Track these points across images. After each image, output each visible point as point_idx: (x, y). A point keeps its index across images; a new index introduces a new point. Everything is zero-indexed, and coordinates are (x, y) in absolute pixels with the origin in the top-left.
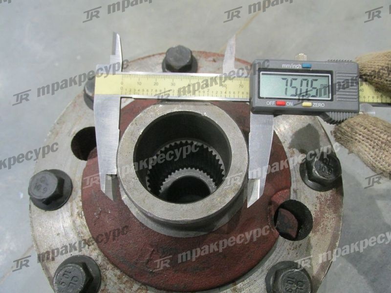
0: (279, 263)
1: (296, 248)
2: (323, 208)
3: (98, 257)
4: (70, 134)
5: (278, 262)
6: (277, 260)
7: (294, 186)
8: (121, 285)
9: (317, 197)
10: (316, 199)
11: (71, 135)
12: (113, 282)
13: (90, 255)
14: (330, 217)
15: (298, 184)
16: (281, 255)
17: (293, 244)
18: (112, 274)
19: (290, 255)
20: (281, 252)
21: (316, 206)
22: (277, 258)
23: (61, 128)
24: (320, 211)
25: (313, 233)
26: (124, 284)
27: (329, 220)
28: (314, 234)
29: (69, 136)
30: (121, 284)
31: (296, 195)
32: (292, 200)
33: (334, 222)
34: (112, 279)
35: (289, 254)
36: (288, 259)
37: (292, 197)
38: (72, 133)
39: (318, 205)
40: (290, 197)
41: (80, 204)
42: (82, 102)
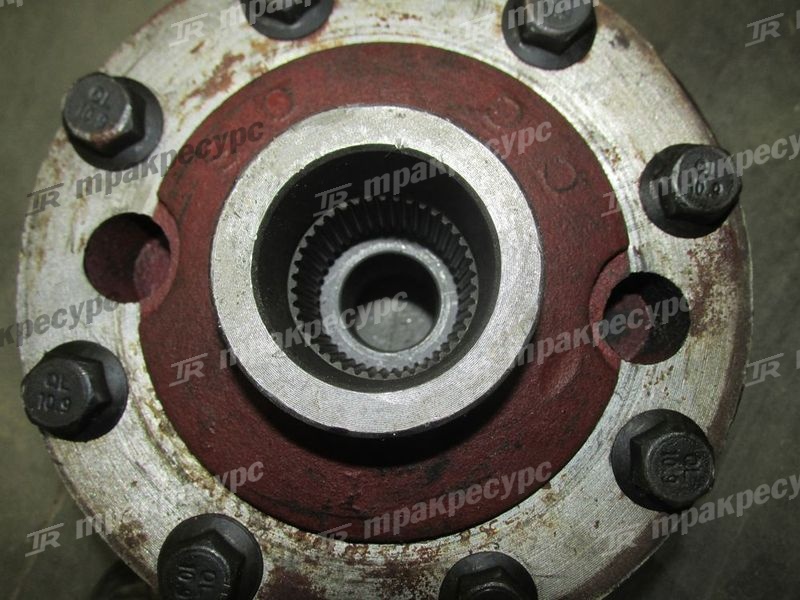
0: (633, 419)
1: (662, 378)
2: (707, 275)
3: (238, 508)
4: (72, 245)
5: (629, 417)
6: (627, 414)
7: (634, 240)
8: (307, 553)
9: (690, 252)
10: (689, 257)
11: (76, 248)
12: (289, 549)
13: (221, 509)
14: (724, 290)
15: (643, 233)
16: (633, 401)
17: (654, 370)
18: (282, 535)
19: (652, 396)
20: (631, 397)
21: (690, 273)
22: (625, 410)
23: (45, 236)
24: (701, 282)
25: (693, 335)
26: (314, 547)
27: (724, 298)
28: (696, 338)
29: (72, 251)
30: (306, 549)
31: (642, 259)
32: (636, 273)
33: (735, 301)
34: (284, 544)
35: (649, 394)
36: (650, 407)
37: (635, 266)
38: (77, 242)
39: (695, 269)
40: (629, 268)
41: (158, 405)
42: (71, 156)
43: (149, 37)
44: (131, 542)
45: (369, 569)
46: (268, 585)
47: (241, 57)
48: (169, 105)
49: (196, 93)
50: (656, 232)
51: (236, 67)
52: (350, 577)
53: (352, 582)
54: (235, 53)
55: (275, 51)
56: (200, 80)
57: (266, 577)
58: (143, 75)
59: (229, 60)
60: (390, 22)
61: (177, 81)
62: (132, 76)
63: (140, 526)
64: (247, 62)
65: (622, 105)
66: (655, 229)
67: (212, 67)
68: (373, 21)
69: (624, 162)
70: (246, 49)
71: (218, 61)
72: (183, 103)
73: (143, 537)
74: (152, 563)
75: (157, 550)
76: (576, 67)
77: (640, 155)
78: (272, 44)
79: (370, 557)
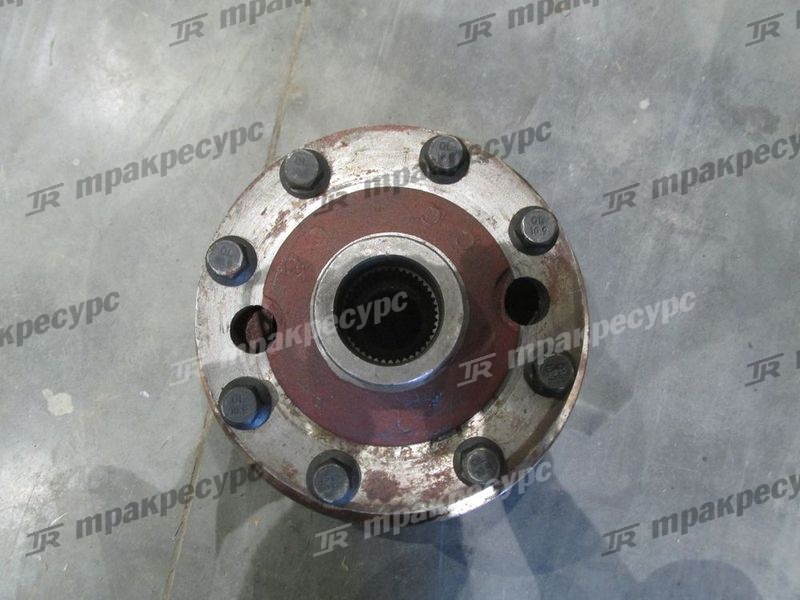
1: (542, 330)
2: (553, 272)
3: (341, 444)
9: (542, 262)
10: (542, 265)
12: (371, 460)
13: (332, 447)
17: (537, 327)
21: (545, 273)
24: (551, 276)
26: (384, 455)
31: (519, 271)
38: (225, 328)
39: (547, 271)
40: (513, 276)
41: (289, 401)
42: (212, 283)
43: (238, 212)
44: (290, 475)
45: (414, 460)
46: (365, 481)
47: (289, 212)
48: (257, 245)
49: (269, 236)
50: (522, 255)
51: (287, 218)
52: (405, 466)
53: (408, 469)
54: (284, 210)
55: (305, 205)
56: (270, 228)
57: (363, 477)
58: (238, 232)
59: (282, 215)
60: (362, 176)
61: (258, 231)
62: (232, 234)
63: (292, 466)
64: (292, 214)
65: (491, 194)
66: (522, 254)
67: (274, 220)
68: (354, 177)
69: (499, 223)
70: (290, 207)
71: (276, 216)
72: (263, 242)
73: (295, 471)
74: (303, 484)
75: (304, 476)
76: (464, 179)
77: (506, 217)
78: (303, 202)
79: (414, 454)
